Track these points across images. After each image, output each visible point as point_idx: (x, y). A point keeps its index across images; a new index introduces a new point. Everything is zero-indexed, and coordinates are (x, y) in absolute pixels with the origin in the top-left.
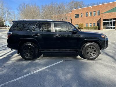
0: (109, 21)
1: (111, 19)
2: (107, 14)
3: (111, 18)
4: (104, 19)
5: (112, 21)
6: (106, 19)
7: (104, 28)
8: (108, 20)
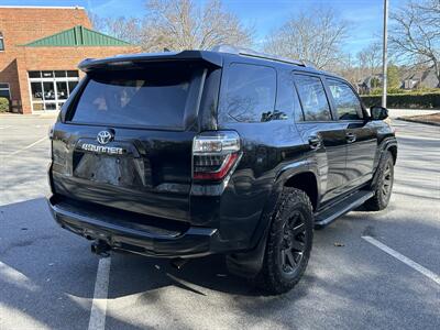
0: (54, 80)
1: (60, 74)
2: (44, 52)
3: (60, 68)
4: (34, 69)
5: (66, 79)
6: (42, 68)
7: (37, 107)
8: (50, 73)
